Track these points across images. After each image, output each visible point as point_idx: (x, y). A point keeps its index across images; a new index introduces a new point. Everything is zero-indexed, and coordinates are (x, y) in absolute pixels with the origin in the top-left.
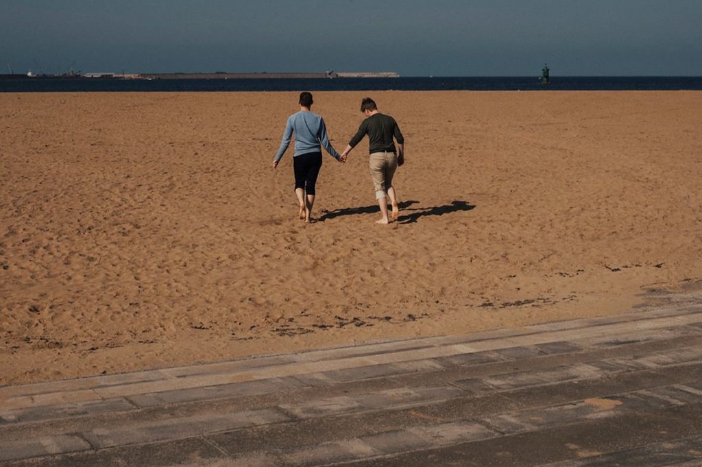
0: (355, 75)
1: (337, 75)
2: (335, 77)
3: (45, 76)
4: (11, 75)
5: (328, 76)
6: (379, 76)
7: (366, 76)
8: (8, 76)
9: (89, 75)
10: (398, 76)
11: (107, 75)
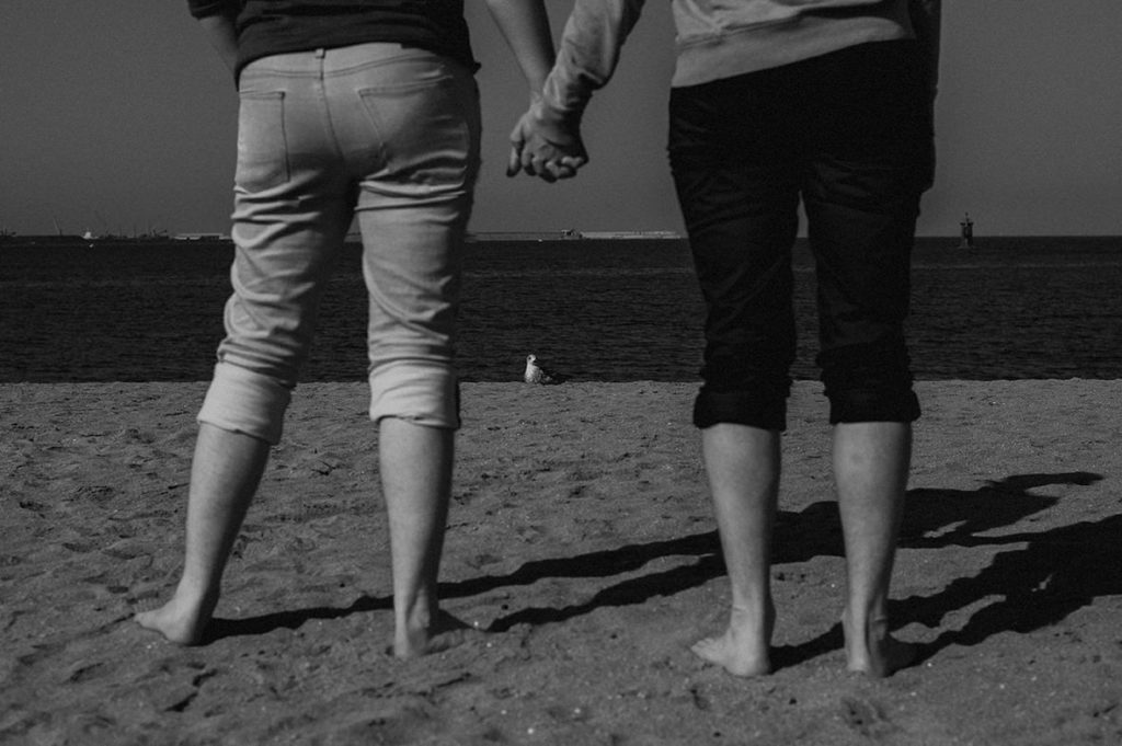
0: (609, 236)
1: (581, 236)
2: (577, 238)
3: (110, 238)
4: (56, 237)
5: (566, 238)
6: (647, 237)
7: (626, 237)
8: (52, 238)
9: (182, 237)
10: (679, 237)
11: (210, 237)
